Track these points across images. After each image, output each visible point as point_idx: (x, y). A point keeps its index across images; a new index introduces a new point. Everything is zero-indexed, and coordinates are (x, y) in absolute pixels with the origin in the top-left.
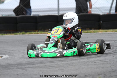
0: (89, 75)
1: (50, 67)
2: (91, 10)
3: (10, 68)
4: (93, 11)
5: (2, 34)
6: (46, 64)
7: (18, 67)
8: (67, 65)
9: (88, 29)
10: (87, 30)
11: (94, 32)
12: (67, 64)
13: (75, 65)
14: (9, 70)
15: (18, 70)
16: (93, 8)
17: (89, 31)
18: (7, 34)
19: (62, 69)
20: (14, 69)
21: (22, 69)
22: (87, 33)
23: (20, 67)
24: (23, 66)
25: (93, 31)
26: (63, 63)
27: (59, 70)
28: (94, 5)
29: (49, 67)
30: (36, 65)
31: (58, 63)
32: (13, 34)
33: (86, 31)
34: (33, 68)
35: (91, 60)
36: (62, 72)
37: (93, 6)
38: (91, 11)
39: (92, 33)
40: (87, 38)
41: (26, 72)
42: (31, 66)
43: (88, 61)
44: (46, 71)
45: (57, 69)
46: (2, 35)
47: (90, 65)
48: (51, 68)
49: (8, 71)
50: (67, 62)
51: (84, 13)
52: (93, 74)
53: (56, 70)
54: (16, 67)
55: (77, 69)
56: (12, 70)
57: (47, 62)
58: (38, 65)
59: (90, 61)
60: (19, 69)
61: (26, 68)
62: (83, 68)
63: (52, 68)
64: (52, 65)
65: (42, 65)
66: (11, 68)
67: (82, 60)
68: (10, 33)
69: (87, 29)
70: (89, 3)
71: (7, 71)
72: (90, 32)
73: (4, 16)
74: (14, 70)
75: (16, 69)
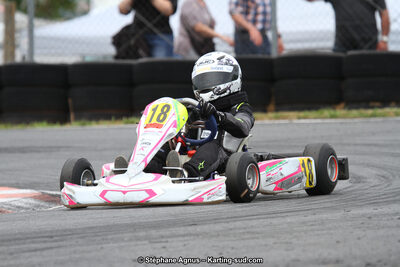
0: (379, 261)
1: (247, 236)
2: (385, 38)
3: (110, 237)
4: (394, 42)
5: (82, 122)
6: (232, 225)
7: (137, 234)
8: (305, 228)
9: (377, 104)
10: (372, 108)
11: (397, 115)
12: (304, 223)
13: (330, 229)
14: (104, 246)
15: (137, 245)
16: (394, 33)
17: (379, 111)
18: (101, 122)
19: (287, 243)
20: (123, 240)
21: (150, 242)
22: (372, 120)
23: (142, 234)
24: (154, 233)
25: (395, 110)
26: (288, 220)
27: (275, 243)
28: (395, 20)
29: (244, 233)
30: (199, 229)
31: (275, 221)
32: (118, 122)
33: (370, 112)
34: (186, 238)
35: (385, 209)
36: (287, 250)
37: (394, 27)
38: (385, 43)
39: (391, 119)
40: (373, 134)
41: (163, 250)
42: (182, 230)
43: (375, 215)
44: (233, 248)
45: (271, 241)
46: (84, 125)
47: (383, 227)
48: (248, 239)
49: (102, 248)
50: (303, 218)
51: (361, 48)
52: (393, 258)
53: (266, 245)
54: (130, 234)
55: (338, 242)
56: (115, 245)
57: (235, 218)
58: (206, 228)
59: (385, 215)
60: (139, 243)
61: (162, 237)
62: (359, 239)
63: (253, 238)
64: (252, 227)
65: (218, 227)
66: (112, 239)
67: (355, 212)
68: (108, 117)
69: (372, 104)
70: (381, 15)
71: (100, 246)
72: (384, 116)
73: (89, 59)
74: (123, 244)
75: (131, 240)
